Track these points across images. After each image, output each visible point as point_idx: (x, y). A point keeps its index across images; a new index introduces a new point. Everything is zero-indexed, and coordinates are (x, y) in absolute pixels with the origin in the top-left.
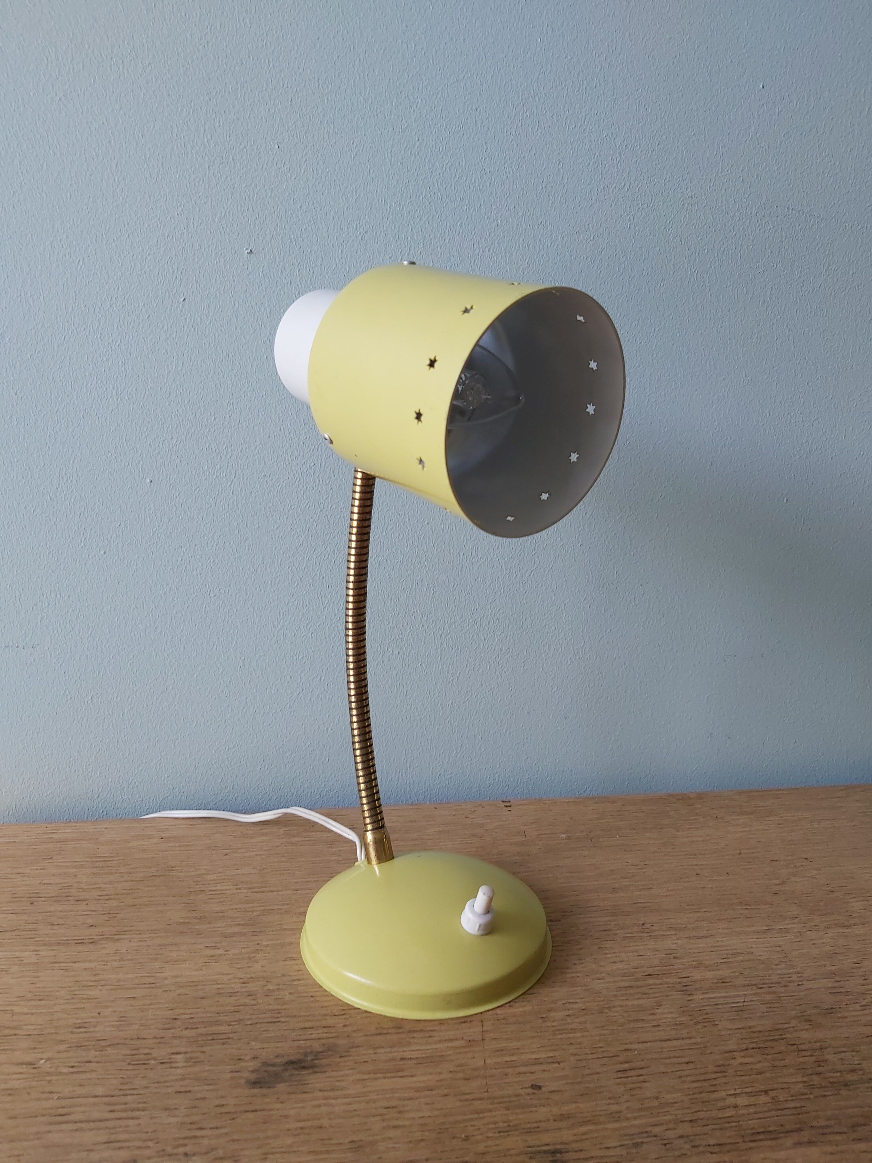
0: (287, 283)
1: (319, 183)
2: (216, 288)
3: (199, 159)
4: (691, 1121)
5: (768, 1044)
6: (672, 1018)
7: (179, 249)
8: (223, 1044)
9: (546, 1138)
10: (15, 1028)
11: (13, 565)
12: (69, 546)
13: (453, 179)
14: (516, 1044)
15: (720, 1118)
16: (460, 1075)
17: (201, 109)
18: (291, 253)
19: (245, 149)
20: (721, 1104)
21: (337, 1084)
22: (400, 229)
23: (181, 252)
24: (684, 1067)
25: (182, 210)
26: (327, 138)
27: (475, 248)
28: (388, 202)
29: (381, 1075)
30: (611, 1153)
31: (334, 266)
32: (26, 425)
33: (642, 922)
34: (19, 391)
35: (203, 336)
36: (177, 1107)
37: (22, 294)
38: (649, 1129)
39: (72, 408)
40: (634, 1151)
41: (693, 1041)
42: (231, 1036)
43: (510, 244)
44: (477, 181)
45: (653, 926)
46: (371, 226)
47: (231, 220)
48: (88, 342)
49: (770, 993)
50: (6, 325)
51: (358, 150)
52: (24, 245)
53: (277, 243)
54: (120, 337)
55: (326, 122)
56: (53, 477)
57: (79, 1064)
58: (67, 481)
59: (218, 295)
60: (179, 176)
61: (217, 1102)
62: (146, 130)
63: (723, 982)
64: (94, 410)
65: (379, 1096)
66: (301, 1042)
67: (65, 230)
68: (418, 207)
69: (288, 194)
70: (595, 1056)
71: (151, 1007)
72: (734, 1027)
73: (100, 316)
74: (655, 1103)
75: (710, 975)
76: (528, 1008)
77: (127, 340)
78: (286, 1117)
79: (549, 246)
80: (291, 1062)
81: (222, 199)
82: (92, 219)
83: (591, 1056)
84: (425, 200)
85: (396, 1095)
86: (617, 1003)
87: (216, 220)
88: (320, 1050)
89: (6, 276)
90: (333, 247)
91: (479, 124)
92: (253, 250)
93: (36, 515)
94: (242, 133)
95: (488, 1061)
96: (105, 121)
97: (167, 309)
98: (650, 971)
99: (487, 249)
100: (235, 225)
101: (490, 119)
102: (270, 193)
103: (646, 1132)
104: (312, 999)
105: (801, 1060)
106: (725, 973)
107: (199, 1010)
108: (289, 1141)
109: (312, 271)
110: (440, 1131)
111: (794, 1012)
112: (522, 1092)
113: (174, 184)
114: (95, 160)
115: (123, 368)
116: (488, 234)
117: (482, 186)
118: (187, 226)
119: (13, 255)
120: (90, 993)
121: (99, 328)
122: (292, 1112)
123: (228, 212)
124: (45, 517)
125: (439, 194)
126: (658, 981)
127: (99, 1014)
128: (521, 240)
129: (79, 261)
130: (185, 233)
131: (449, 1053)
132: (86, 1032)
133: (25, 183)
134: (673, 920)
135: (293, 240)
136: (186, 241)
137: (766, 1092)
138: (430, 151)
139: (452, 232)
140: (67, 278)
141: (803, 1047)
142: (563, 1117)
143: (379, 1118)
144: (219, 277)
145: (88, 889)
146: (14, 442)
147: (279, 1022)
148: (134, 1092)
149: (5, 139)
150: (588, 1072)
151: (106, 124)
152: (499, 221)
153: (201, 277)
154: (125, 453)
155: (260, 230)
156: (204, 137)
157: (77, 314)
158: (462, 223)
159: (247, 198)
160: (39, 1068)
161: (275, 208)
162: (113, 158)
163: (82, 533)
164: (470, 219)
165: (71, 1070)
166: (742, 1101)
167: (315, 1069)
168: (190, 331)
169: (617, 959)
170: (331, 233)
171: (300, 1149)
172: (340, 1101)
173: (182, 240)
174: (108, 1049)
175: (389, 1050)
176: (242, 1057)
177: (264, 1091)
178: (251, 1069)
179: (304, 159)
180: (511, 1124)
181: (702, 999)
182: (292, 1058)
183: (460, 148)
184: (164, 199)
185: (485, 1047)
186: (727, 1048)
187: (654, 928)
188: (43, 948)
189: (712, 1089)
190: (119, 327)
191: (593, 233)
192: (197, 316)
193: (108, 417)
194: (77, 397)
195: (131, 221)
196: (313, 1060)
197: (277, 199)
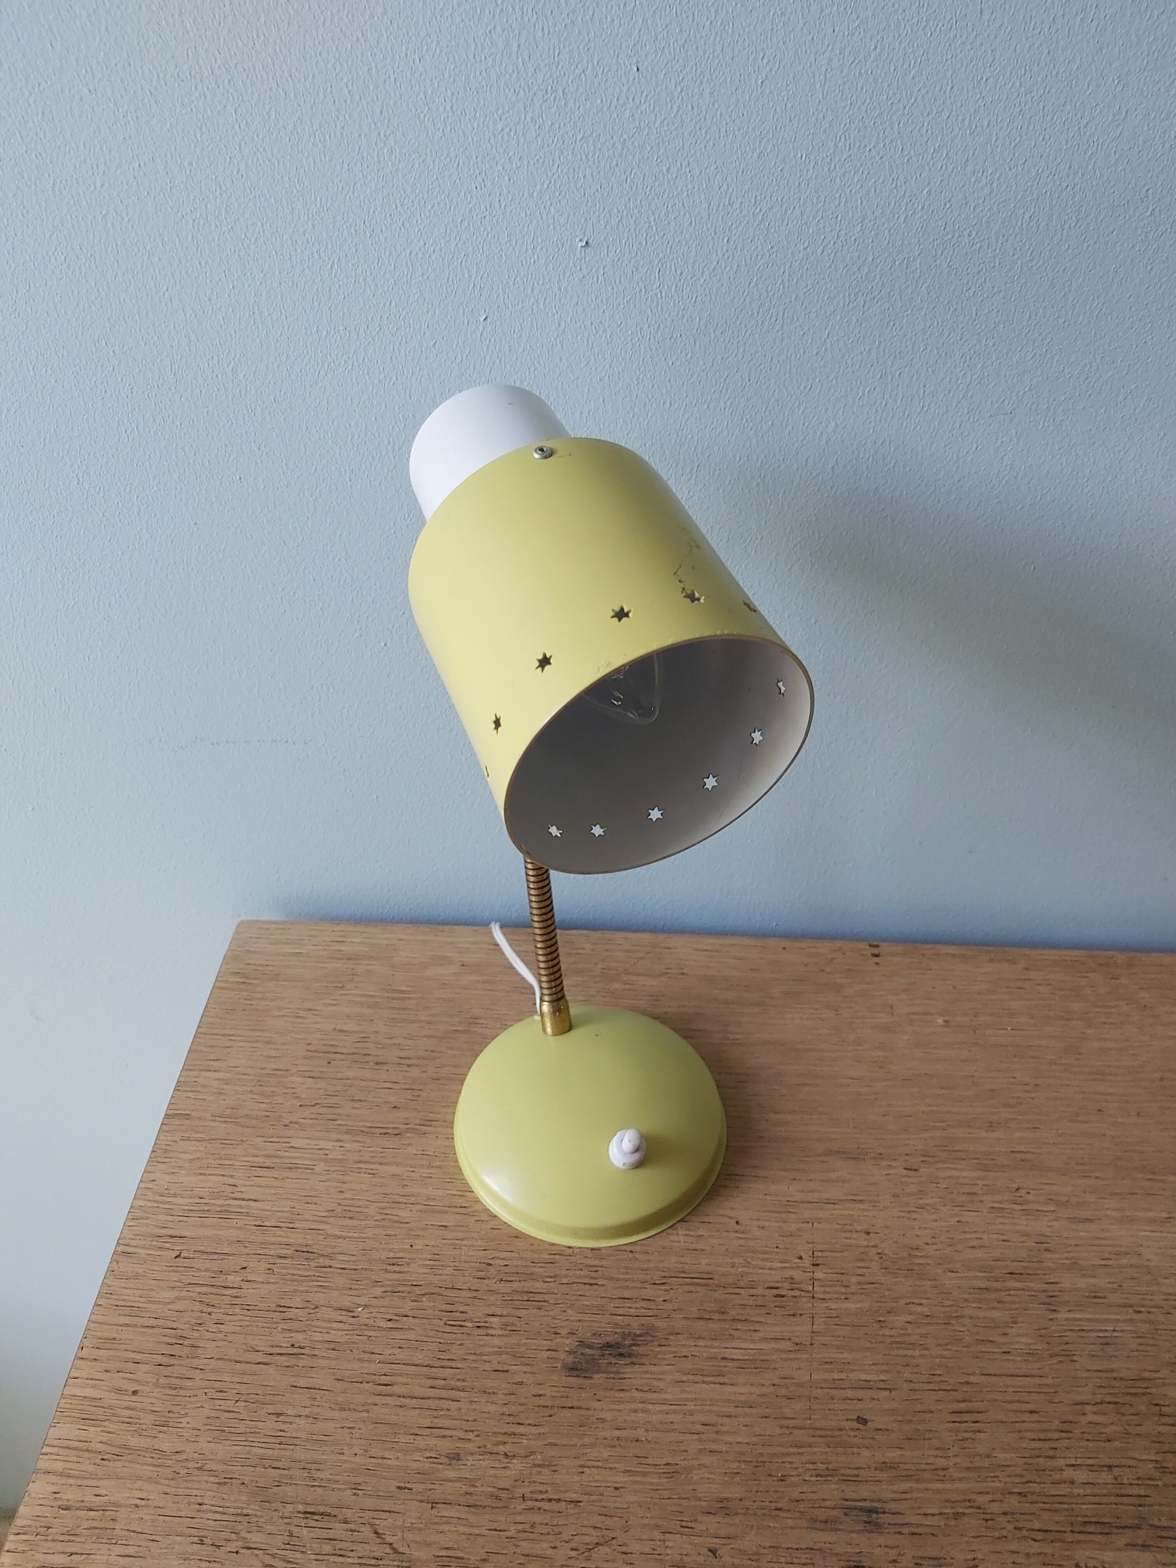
0: (640, 291)
1: (700, 129)
2: (532, 300)
3: (509, 95)
4: (1020, 1494)
5: (1128, 1399)
6: (1026, 1344)
7: (478, 242)
8: (539, 1308)
9: (864, 1491)
10: (329, 1257)
11: (274, 655)
12: (340, 635)
13: (925, 115)
14: (846, 1356)
15: (1053, 1496)
16: (783, 1391)
17: (514, 9)
18: (649, 243)
19: (583, 75)
20: (1057, 1476)
21: (655, 1383)
22: (827, 202)
23: (481, 247)
24: (1027, 1417)
25: (483, 181)
26: (719, 50)
27: (947, 230)
28: (812, 158)
29: (700, 1378)
30: (928, 1521)
31: (715, 263)
32: (276, 489)
33: (1015, 1186)
34: (263, 445)
35: (512, 370)
36: (495, 1391)
37: (257, 312)
38: (973, 1497)
39: (334, 468)
40: (953, 1523)
41: (1044, 1381)
42: (547, 1297)
43: (1006, 224)
44: (968, 119)
45: (1028, 1193)
46: (779, 199)
47: (557, 194)
48: (351, 379)
49: (1146, 1322)
50: (238, 356)
51: (771, 70)
52: (253, 240)
53: (627, 230)
54: (395, 372)
55: (719, 22)
56: (316, 554)
57: (397, 1318)
58: (334, 559)
59: (535, 310)
60: (478, 125)
61: (535, 1391)
62: (425, 49)
63: (1095, 1297)
64: (364, 472)
65: (698, 1408)
66: (619, 1318)
67: (310, 216)
68: (861, 165)
69: (649, 149)
70: (931, 1387)
71: (464, 1243)
72: (1095, 1368)
73: (367, 343)
74: (986, 1463)
75: (1082, 1283)
76: (865, 1305)
77: (405, 377)
78: (603, 1420)
79: (1073, 225)
80: (608, 1345)
81: (544, 162)
82: (348, 197)
83: (926, 1387)
84: (873, 153)
85: (715, 1408)
86: (967, 1312)
87: (535, 194)
88: (638, 1332)
89: (231, 287)
90: (716, 233)
91: (986, 16)
92: (590, 242)
93: (298, 599)
94: (578, 48)
95: (814, 1376)
96: (360, 35)
97: (460, 332)
98: (1013, 1267)
99: (966, 233)
100: (563, 203)
101: (1007, 7)
102: (620, 148)
103: (969, 1501)
104: (631, 1255)
105: (1161, 1428)
106: (1101, 1281)
107: (513, 1254)
108: (606, 1454)
109: (679, 272)
110: (756, 1464)
111: (1167, 1356)
112: (847, 1425)
113: (470, 139)
114: (348, 102)
115: (401, 416)
116: (972, 208)
117: (974, 126)
118: (490, 206)
119: (239, 255)
120: (400, 1213)
121: (366, 360)
122: (609, 1415)
123: (553, 182)
124: (309, 602)
125: (899, 141)
126: (1018, 1285)
127: (411, 1246)
128: (1027, 216)
129: (333, 262)
130: (487, 217)
131: (774, 1357)
132: (400, 1272)
133: (246, 143)
134: (1054, 1188)
135: (652, 223)
136: (489, 229)
137: (1110, 1467)
138: (892, 69)
139: (913, 204)
140: (317, 290)
141: (1166, 1410)
142: (884, 1466)
143: (696, 1437)
144: (538, 284)
145: (387, 1044)
146: (262, 510)
147: (597, 1284)
148: (453, 1364)
149: (210, 72)
150: (919, 1407)
151: (362, 40)
152: (994, 185)
153: (511, 284)
154: (407, 526)
155: (601, 209)
156: (518, 58)
157: (333, 341)
158: (930, 190)
159: (584, 157)
160: (358, 1317)
161: (628, 173)
162: (375, 98)
163: (356, 622)
164: (945, 183)
165: (390, 1324)
166: (1081, 1476)
167: (634, 1360)
168: (493, 364)
169: (976, 1243)
170: (715, 211)
171: (616, 1465)
172: (658, 1407)
173: (482, 229)
174: (424, 1299)
175: (709, 1343)
176: (558, 1331)
177: (581, 1381)
178: (567, 1349)
179: (679, 90)
180: (830, 1467)
181: (1066, 1320)
182: (610, 1339)
183: (947, 60)
184: (455, 165)
185: (813, 1356)
186: (1079, 1398)
187: (1030, 1197)
188: (346, 1137)
189: (1051, 1453)
190: (394, 358)
191: (1153, 205)
192: (504, 342)
193: (383, 480)
194: (340, 454)
195: (407, 199)
196: (631, 1345)
197: (631, 157)
